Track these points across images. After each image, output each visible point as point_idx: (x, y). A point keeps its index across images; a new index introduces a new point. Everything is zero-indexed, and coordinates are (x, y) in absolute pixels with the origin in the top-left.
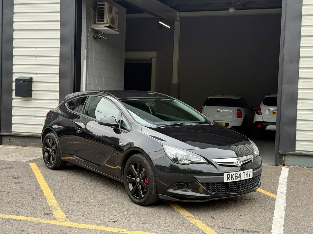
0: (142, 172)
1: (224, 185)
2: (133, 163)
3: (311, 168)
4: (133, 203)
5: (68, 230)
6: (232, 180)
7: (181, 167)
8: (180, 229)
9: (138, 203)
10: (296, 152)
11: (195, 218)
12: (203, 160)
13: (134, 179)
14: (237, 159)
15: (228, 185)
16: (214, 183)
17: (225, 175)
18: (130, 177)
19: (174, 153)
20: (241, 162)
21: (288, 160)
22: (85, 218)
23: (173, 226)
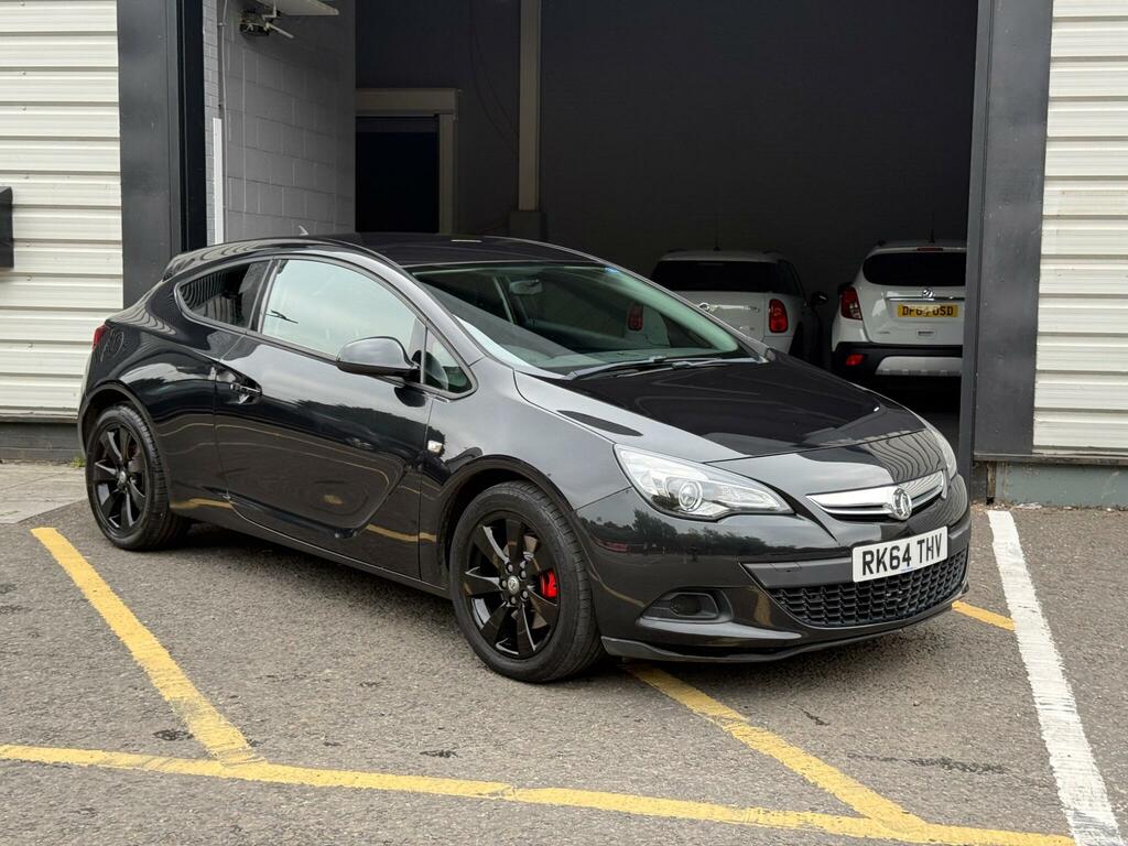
0: (528, 555)
1: (852, 593)
2: (492, 518)
3: (1087, 507)
4: (492, 676)
5: (273, 797)
6: (883, 574)
7: (682, 528)
8: (708, 770)
9: (517, 673)
10: (1034, 451)
11: (751, 724)
12: (771, 501)
13: (495, 580)
14: (896, 493)
15: (867, 591)
16: (815, 588)
17: (858, 552)
18: (476, 572)
19: (663, 478)
20: (910, 501)
21: (1004, 482)
22: (327, 744)
23: (677, 760)
